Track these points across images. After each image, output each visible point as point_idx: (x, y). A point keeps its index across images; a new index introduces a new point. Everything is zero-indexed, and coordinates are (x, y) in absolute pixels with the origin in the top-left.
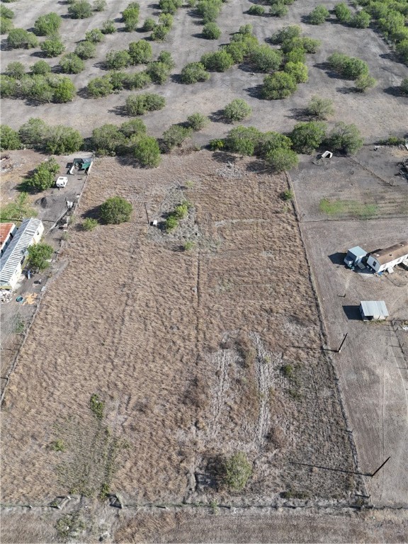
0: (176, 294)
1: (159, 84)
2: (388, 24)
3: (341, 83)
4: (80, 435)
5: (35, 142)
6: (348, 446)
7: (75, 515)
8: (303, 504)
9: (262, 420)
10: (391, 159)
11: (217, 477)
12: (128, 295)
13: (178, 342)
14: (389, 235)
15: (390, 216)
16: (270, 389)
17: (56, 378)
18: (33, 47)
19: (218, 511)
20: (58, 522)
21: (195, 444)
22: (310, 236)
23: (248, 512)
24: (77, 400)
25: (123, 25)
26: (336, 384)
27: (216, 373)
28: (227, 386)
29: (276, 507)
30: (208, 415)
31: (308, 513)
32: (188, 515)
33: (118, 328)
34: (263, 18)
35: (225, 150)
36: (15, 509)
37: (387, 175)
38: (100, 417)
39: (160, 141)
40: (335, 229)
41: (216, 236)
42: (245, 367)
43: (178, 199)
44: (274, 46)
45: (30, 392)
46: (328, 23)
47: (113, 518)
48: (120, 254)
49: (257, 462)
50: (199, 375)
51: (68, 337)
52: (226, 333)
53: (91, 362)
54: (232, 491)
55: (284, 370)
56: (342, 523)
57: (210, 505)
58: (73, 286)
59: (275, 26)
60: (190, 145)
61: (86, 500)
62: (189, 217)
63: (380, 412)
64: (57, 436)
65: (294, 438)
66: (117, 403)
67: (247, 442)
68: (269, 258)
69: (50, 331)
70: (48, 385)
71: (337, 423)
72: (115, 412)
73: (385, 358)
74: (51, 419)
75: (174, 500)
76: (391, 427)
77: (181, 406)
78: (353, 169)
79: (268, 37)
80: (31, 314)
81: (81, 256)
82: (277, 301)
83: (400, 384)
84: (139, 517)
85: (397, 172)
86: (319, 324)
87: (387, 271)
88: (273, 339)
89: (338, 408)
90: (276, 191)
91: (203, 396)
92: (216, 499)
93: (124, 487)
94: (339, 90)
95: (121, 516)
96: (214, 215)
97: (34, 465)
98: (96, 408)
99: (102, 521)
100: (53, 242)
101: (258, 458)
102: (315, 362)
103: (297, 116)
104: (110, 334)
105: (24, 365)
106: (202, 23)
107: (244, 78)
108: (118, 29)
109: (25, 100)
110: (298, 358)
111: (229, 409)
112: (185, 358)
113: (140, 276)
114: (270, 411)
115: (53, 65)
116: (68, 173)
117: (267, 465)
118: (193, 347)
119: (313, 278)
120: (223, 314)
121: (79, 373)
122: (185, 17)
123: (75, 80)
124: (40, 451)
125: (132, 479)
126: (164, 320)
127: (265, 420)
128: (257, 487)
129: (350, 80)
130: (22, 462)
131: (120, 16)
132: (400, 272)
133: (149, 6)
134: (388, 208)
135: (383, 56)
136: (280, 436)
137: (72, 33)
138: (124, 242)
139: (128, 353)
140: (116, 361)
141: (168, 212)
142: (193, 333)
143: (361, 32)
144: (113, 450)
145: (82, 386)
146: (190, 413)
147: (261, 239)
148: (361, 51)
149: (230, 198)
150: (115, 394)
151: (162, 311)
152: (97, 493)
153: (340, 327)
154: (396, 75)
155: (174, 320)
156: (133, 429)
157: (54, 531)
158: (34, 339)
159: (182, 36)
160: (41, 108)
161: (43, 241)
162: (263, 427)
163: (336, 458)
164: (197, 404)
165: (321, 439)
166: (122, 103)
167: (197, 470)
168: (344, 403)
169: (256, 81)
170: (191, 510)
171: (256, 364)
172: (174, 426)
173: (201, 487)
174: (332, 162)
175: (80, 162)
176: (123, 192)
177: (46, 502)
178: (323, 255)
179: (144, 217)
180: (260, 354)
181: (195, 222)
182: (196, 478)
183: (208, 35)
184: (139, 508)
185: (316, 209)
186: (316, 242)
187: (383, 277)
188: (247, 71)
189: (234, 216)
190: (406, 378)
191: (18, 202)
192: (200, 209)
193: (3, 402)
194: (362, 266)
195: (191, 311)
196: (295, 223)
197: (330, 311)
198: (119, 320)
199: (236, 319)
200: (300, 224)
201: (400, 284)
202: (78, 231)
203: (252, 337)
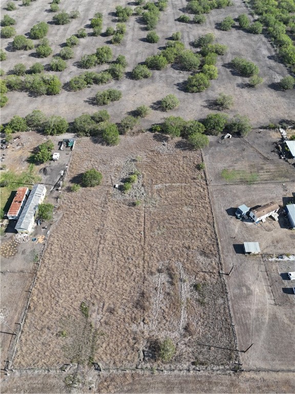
0: (131, 236)
1: (118, 79)
2: (275, 32)
3: (239, 80)
4: (75, 326)
5: (37, 126)
6: (232, 334)
7: (75, 374)
8: (204, 369)
9: (182, 318)
10: (269, 140)
11: (156, 353)
12: (101, 237)
13: (132, 269)
14: (265, 195)
15: (266, 181)
16: (187, 299)
17: (59, 291)
18: (30, 49)
19: (156, 372)
20: (65, 378)
21: (143, 333)
22: (214, 196)
23: (173, 373)
24: (73, 305)
25: (91, 31)
26: (227, 296)
27: (155, 289)
28: (162, 296)
29: (189, 370)
30: (150, 315)
31: (207, 374)
32: (139, 375)
33: (95, 259)
34: (189, 25)
35: (161, 132)
36: (40, 371)
37: (266, 151)
38: (87, 316)
39: (119, 125)
40: (231, 191)
41: (155, 195)
42: (172, 285)
43: (131, 169)
44: (195, 49)
45: (44, 300)
46: (233, 30)
47: (97, 377)
48: (95, 208)
49: (179, 344)
50: (145, 290)
51: (65, 265)
52: (161, 262)
53: (80, 282)
54: (164, 361)
55: (196, 287)
56: (226, 380)
57: (152, 369)
58: (66, 230)
59: (197, 32)
60: (138, 128)
61: (81, 366)
62: (138, 182)
63: (251, 313)
64: (62, 328)
65: (201, 329)
66: (96, 308)
67: (173, 332)
68: (189, 211)
69: (54, 261)
70: (55, 296)
71: (226, 320)
72: (96, 313)
73: (257, 279)
74: (58, 318)
75: (131, 366)
76: (258, 323)
77: (135, 309)
78: (245, 147)
79: (191, 41)
80: (42, 250)
81: (71, 210)
82: (193, 241)
83: (264, 295)
84: (111, 376)
85: (273, 149)
86: (218, 256)
87: (261, 221)
88: (190, 266)
89: (227, 311)
90: (194, 163)
91: (147, 303)
92: (155, 366)
93: (102, 359)
94: (238, 86)
95: (101, 375)
96: (154, 180)
97: (50, 345)
98: (84, 311)
99: (91, 378)
100: (53, 200)
101: (180, 342)
102: (215, 282)
103: (210, 106)
104: (91, 263)
105: (40, 283)
106: (146, 29)
107: (175, 75)
108: (89, 34)
109: (28, 93)
110: (204, 279)
111: (163, 311)
112: (136, 279)
113: (108, 223)
114: (187, 312)
115: (44, 64)
116: (60, 149)
117: (184, 346)
118: (141, 271)
119: (215, 225)
120: (160, 250)
121: (73, 288)
122: (134, 24)
123: (60, 77)
124: (53, 337)
125: (106, 355)
126: (123, 254)
127: (184, 318)
128: (178, 359)
129: (246, 77)
130: (43, 344)
131: (89, 23)
132: (270, 221)
133: (109, 14)
134: (265, 176)
135: (270, 58)
136: (192, 328)
137: (56, 37)
138: (97, 200)
139: (102, 276)
140: (95, 281)
141: (125, 178)
142: (141, 263)
143: (255, 38)
144: (95, 337)
145: (76, 297)
146: (140, 314)
147: (184, 198)
148: (255, 53)
149: (164, 168)
150: (95, 301)
151: (122, 248)
152: (87, 362)
153: (231, 259)
154: (278, 73)
155: (130, 254)
156: (106, 323)
157: (63, 384)
158: (45, 266)
159: (133, 40)
160: (39, 99)
162: (183, 323)
163: (224, 341)
164: (144, 308)
165: (216, 330)
166: (92, 95)
167: (144, 348)
168: (231, 307)
169: (183, 77)
170: (140, 372)
171: (179, 283)
172: (130, 322)
173: (147, 359)
174: (231, 142)
175: (67, 142)
176: (96, 163)
177: (58, 368)
178: (222, 209)
179: (110, 182)
180: (182, 276)
181: (142, 185)
182: (144, 354)
183: (150, 40)
184: (111, 371)
185: (220, 176)
186: (218, 200)
187: (259, 225)
188: (177, 69)
189: (167, 181)
190: (269, 292)
191: (29, 171)
192: (145, 176)
193: (29, 307)
194: (246, 217)
195: (140, 247)
196: (205, 187)
197: (225, 247)
198: (96, 254)
199: (167, 253)
200: (209, 187)
201: (269, 230)
202: (68, 192)
203: (177, 265)
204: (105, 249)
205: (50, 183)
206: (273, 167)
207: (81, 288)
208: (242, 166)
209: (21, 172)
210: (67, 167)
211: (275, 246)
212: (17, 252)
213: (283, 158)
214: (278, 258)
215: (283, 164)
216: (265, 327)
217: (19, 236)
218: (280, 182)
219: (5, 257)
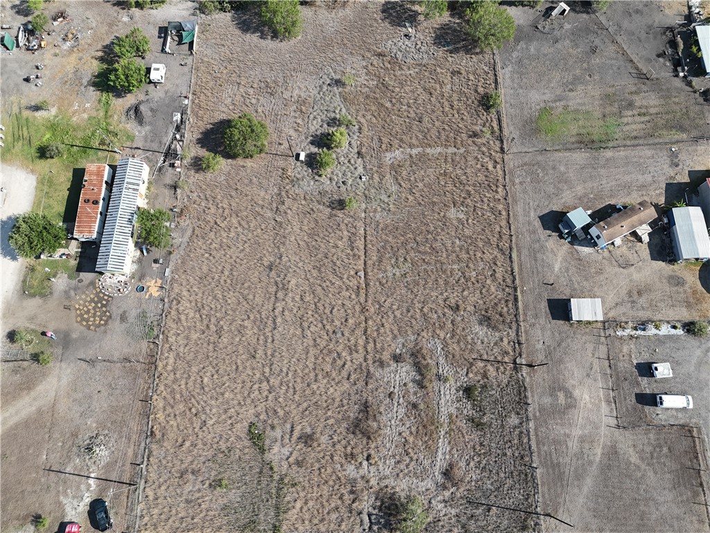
0: (338, 282)
6: (530, 484)
9: (440, 453)
10: (657, 19)
11: (391, 517)
12: (276, 283)
13: (344, 354)
14: (627, 178)
15: (634, 141)
16: (450, 416)
17: (205, 402)
21: (368, 481)
22: (517, 181)
24: (234, 430)
26: (527, 410)
27: (390, 396)
28: (402, 411)
30: (381, 448)
33: (270, 334)
37: (645, 55)
38: (262, 450)
40: (554, 168)
41: (389, 179)
42: (422, 387)
43: (331, 108)
45: (179, 419)
48: (259, 214)
49: (433, 501)
50: (370, 399)
51: (210, 347)
52: (401, 340)
53: (243, 382)
55: (468, 391)
62: (350, 144)
63: (570, 444)
65: (473, 475)
66: (278, 433)
67: (423, 479)
68: (459, 220)
70: (198, 410)
71: (522, 458)
72: (278, 444)
73: (588, 375)
74: (209, 454)
76: (580, 462)
77: (351, 436)
78: (597, 42)
80: (160, 312)
81: (209, 218)
82: (466, 293)
83: (599, 408)
85: (662, 49)
86: (514, 326)
87: (613, 244)
88: (457, 349)
89: (525, 440)
91: (375, 425)
96: (385, 140)
97: (200, 505)
98: (256, 438)
100: (166, 191)
101: (434, 497)
102: (505, 381)
104: (261, 342)
105: (166, 385)
110: (485, 376)
111: (403, 440)
112: (353, 377)
114: (449, 443)
116: (163, 50)
117: (443, 505)
118: (362, 360)
119: (514, 255)
120: (398, 313)
124: (205, 489)
125: (303, 521)
126: (325, 322)
127: (444, 454)
132: (630, 244)
134: (635, 125)
136: (458, 473)
138: (262, 193)
140: (272, 380)
141: (318, 133)
142: (361, 342)
144: (281, 489)
145: (238, 413)
146: (361, 446)
147: (450, 187)
149: (408, 105)
150: (276, 422)
151: (321, 308)
155: (337, 323)
156: (299, 464)
158: (170, 348)
161: (152, 189)
162: (441, 462)
163: (517, 496)
164: (368, 435)
165: (502, 475)
167: (370, 509)
168: (532, 433)
171: (435, 384)
172: (343, 461)
173: (375, 528)
175: (179, 29)
179: (286, 145)
180: (441, 370)
181: (359, 153)
182: (370, 519)
185: (533, 127)
186: (525, 192)
187: (606, 253)
189: (414, 141)
190: (608, 402)
191: (102, 114)
192: (365, 129)
193: (152, 432)
194: (581, 235)
195: (358, 308)
196: (498, 156)
197: (531, 306)
198: (270, 322)
199: (413, 321)
200: (506, 157)
201: (627, 265)
202: (197, 171)
203: (432, 345)
204: (286, 313)
205: (155, 146)
206: (656, 102)
207: (245, 395)
208: (586, 97)
209: (85, 116)
210: (186, 102)
211: (633, 302)
212: (110, 317)
213: (681, 74)
214: (636, 329)
215: (679, 90)
216: (594, 470)
217: (108, 280)
218: (666, 144)
219: (88, 327)
